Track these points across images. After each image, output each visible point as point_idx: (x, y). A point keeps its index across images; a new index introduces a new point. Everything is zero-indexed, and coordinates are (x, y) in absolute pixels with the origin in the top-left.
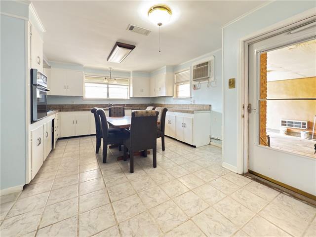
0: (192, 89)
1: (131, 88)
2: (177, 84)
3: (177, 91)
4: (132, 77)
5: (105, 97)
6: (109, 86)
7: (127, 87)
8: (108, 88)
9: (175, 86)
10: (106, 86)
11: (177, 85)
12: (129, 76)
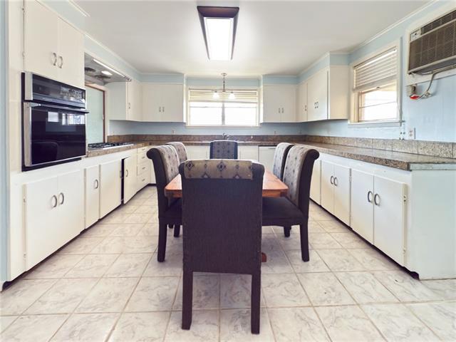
0: (406, 99)
1: (262, 106)
2: (361, 89)
3: (359, 108)
4: (262, 87)
5: (219, 123)
6: (226, 105)
7: (255, 105)
8: (223, 108)
9: (354, 96)
10: (221, 104)
11: (360, 94)
12: (259, 85)
